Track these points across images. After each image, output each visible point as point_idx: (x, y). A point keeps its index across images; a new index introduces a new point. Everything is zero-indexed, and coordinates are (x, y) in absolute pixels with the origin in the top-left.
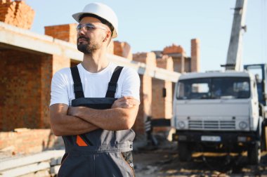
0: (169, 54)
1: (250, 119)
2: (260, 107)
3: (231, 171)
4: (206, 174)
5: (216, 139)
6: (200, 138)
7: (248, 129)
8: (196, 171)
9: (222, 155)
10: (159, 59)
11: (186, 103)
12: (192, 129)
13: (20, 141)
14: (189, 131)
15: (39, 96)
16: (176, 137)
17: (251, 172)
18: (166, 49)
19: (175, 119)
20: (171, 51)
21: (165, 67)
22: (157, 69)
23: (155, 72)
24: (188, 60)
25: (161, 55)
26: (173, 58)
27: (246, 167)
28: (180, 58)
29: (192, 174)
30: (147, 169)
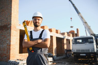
0: (71, 33)
1: (94, 49)
2: (96, 46)
3: (89, 64)
5: (84, 55)
6: (80, 55)
7: (93, 52)
8: (79, 64)
9: (87, 59)
10: (68, 34)
14: (77, 53)
16: (73, 54)
17: (95, 64)
18: (70, 31)
19: (73, 49)
20: (71, 32)
21: (70, 36)
22: (68, 37)
24: (76, 34)
26: (72, 34)
27: (94, 63)
28: (74, 34)
29: (78, 64)
30: (65, 63)
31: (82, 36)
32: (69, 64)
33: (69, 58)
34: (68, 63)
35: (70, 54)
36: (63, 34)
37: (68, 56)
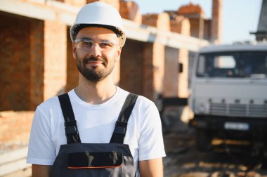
0: (185, 15)
3: (260, 166)
4: (232, 170)
10: (173, 22)
11: (208, 82)
13: (6, 127)
15: (28, 70)
16: (195, 123)
18: (182, 9)
21: (179, 31)
22: (170, 34)
23: (168, 38)
28: (197, 20)
31: (239, 43)
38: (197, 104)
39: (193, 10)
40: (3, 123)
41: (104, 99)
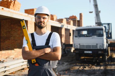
0: (71, 19)
1: (103, 45)
2: (107, 40)
3: (96, 64)
4: (87, 66)
5: (90, 52)
6: (84, 52)
7: (102, 48)
8: (83, 64)
9: (92, 58)
10: (68, 21)
11: (78, 38)
12: (81, 48)
14: (80, 49)
16: (75, 52)
17: (103, 65)
18: (70, 17)
19: (74, 45)
20: (72, 18)
21: (70, 24)
22: (67, 25)
24: (79, 21)
25: (68, 20)
26: (73, 21)
27: (102, 63)
28: (75, 21)
30: (64, 64)
31: (88, 26)
32: (69, 64)
33: (68, 56)
34: (67, 63)
35: (68, 50)
36: (60, 21)
37: (67, 52)
38: (75, 46)
39: (74, 18)
40: (15, 52)
41: (43, 33)
